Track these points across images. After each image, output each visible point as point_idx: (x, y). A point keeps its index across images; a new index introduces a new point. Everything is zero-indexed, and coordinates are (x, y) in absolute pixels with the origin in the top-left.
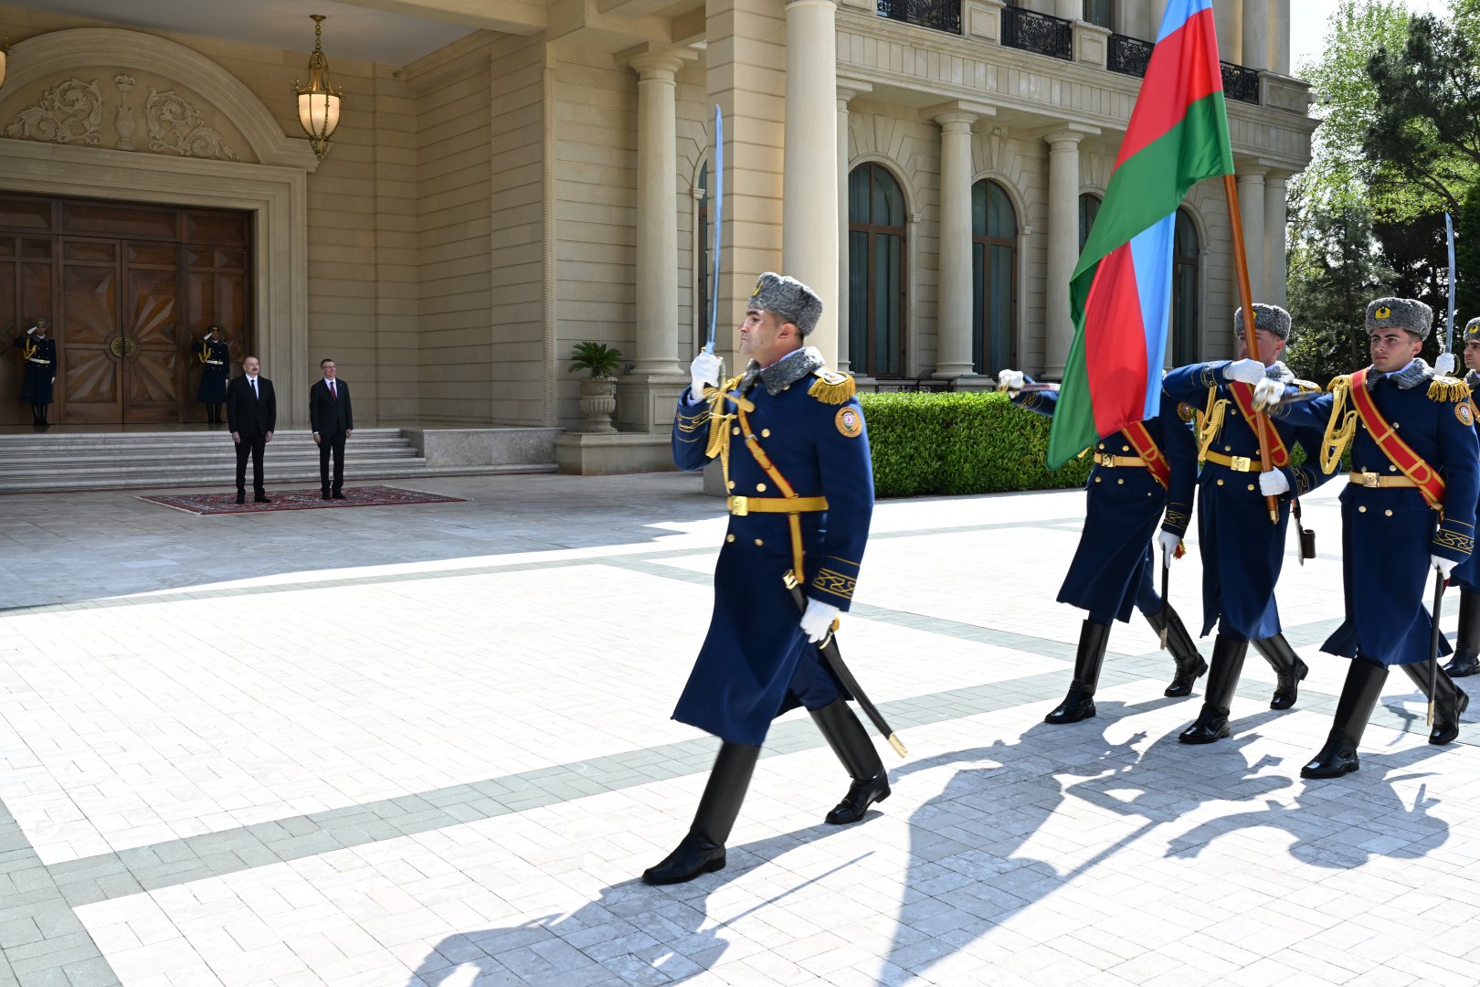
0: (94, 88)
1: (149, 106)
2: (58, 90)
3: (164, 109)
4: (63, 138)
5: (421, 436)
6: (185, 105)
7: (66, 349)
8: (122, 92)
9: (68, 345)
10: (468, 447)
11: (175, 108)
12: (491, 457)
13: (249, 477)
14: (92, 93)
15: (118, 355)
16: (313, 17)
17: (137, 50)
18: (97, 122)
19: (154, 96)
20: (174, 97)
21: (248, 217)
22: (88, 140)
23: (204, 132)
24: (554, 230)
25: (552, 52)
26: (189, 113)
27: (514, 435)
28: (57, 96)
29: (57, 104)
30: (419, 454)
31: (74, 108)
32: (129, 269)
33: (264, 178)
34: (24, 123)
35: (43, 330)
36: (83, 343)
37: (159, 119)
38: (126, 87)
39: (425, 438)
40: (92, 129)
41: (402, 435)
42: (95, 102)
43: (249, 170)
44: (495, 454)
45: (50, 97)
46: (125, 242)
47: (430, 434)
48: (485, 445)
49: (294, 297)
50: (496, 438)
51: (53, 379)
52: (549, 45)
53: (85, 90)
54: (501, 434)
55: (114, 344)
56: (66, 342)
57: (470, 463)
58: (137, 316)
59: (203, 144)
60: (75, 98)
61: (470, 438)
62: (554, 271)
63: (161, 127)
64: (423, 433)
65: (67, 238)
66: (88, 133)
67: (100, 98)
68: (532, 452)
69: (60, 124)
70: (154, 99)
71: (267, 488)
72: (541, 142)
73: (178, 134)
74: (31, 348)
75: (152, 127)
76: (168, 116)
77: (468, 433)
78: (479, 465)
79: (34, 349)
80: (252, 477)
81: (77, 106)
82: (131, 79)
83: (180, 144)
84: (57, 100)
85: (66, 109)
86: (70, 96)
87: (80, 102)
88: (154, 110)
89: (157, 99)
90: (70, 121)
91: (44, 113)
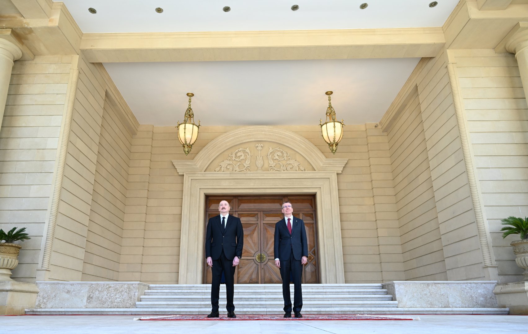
0: (248, 150)
1: (269, 155)
2: (234, 153)
3: (275, 155)
4: (236, 171)
5: (393, 285)
6: (283, 152)
8: (258, 150)
10: (429, 294)
11: (279, 154)
12: (448, 302)
14: (247, 152)
15: (259, 261)
16: (327, 93)
17: (263, 133)
18: (249, 163)
19: (271, 150)
20: (279, 150)
21: (314, 196)
22: (245, 170)
23: (291, 162)
24: (470, 150)
25: (451, 54)
26: (285, 155)
27: (464, 286)
28: (234, 155)
29: (234, 158)
30: (393, 299)
31: (240, 159)
32: (263, 223)
33: (317, 177)
34: (221, 167)
36: (245, 256)
37: (273, 159)
38: (259, 148)
39: (396, 287)
40: (247, 166)
41: (383, 287)
42: (248, 156)
43: (310, 174)
44: (451, 300)
45: (231, 156)
46: (262, 212)
47: (399, 284)
48: (442, 293)
49: (334, 230)
50: (450, 288)
52: (448, 51)
53: (244, 152)
54: (453, 285)
55: (257, 257)
57: (432, 305)
58: (267, 244)
59: (291, 167)
60: (240, 155)
61: (430, 287)
62: (475, 175)
63: (274, 162)
64: (394, 283)
65: (239, 212)
66: (245, 168)
67: (250, 155)
68: (482, 299)
69: (234, 165)
70: (271, 151)
72: (453, 104)
73: (281, 164)
75: (270, 163)
76: (277, 157)
77: (428, 284)
78: (439, 307)
81: (241, 158)
82: (262, 145)
83: (281, 168)
84: (234, 157)
85: (237, 159)
86: (239, 154)
87: (242, 156)
88: (271, 155)
89: (272, 151)
90: (238, 164)
91: (229, 162)
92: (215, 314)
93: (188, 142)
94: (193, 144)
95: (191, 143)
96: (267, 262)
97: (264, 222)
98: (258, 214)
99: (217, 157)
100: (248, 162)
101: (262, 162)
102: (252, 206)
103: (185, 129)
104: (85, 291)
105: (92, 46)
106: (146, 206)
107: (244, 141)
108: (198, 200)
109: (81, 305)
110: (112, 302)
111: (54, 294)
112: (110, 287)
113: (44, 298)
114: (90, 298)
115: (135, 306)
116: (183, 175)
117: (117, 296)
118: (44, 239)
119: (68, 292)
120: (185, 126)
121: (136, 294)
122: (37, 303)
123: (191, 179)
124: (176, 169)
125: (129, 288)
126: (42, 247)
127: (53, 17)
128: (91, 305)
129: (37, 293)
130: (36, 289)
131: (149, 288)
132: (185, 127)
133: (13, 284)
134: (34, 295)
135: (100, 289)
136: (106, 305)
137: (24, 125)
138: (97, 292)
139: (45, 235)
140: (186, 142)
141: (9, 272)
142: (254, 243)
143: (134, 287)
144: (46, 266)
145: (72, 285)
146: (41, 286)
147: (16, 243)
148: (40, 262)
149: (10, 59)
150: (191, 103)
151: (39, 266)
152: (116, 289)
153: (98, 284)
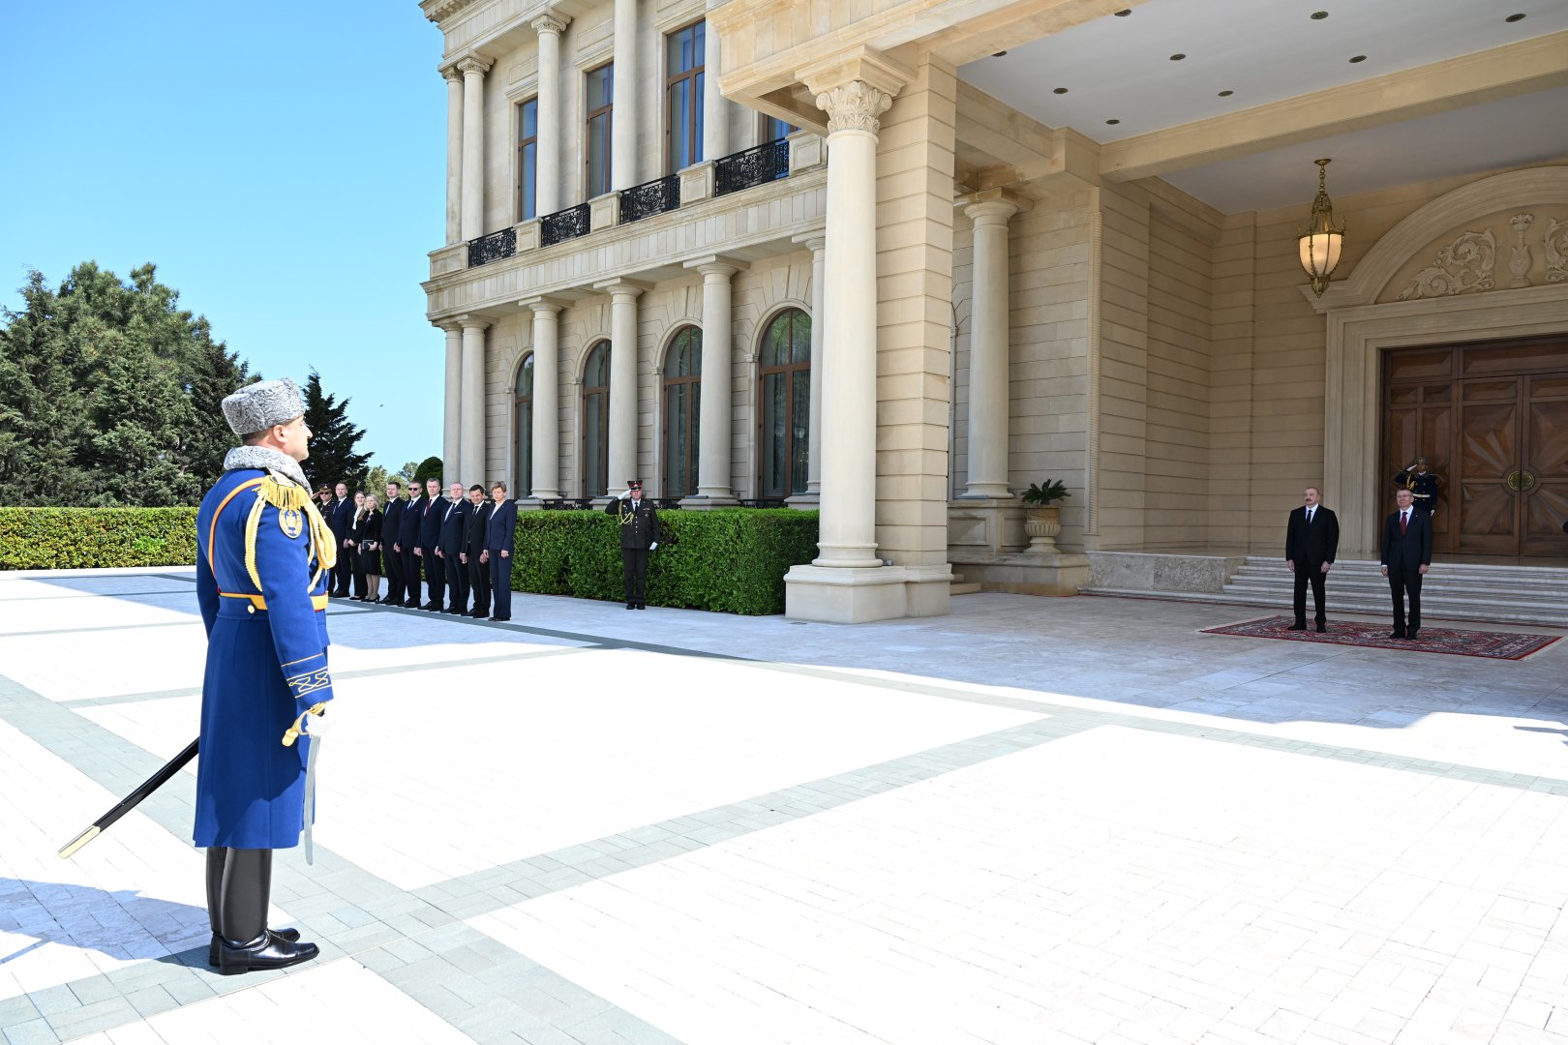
0: (1487, 236)
1: (1547, 239)
2: (1450, 248)
4: (1454, 290)
7: (1462, 484)
8: (1517, 232)
9: (1465, 481)
13: (1310, 603)
14: (1486, 241)
15: (1515, 488)
17: (1532, 186)
18: (1490, 266)
19: (1553, 227)
22: (1479, 287)
28: (1450, 253)
29: (1450, 260)
31: (1466, 260)
34: (1418, 285)
35: (1423, 467)
37: (1558, 250)
38: (1520, 226)
40: (1484, 275)
42: (1487, 250)
45: (1443, 256)
46: (1527, 378)
51: (1433, 511)
53: (1477, 240)
55: (1510, 478)
56: (1462, 477)
60: (1467, 251)
63: (1560, 256)
65: (1466, 382)
66: (1479, 280)
67: (1493, 247)
69: (1451, 278)
70: (1554, 229)
71: (1329, 617)
74: (1410, 483)
75: (1549, 259)
79: (1412, 484)
80: (1313, 604)
81: (1469, 258)
82: (1527, 216)
84: (1449, 257)
85: (1457, 263)
86: (1462, 249)
87: (1472, 253)
88: (1553, 241)
89: (1557, 228)
90: (1462, 273)
91: (1436, 272)
92: (1300, 624)
93: (1320, 271)
94: (1332, 272)
95: (1327, 272)
96: (1538, 489)
97: (1533, 400)
98: (1515, 382)
99: (1407, 262)
100: (1487, 266)
101: (1527, 262)
102: (1501, 364)
103: (1311, 246)
104: (1149, 567)
105: (1118, 165)
106: (1249, 386)
107: (1478, 215)
108: (1362, 365)
109: (1146, 584)
110: (1189, 584)
111: (1110, 568)
112: (1184, 563)
113: (1098, 573)
114: (1157, 576)
115: (1221, 591)
116: (1325, 314)
117: (1195, 576)
118: (1086, 492)
119: (1128, 567)
120: (1311, 239)
121: (1223, 574)
122: (1090, 579)
123: (1345, 323)
124: (1310, 303)
125: (1211, 565)
126: (1086, 503)
127: (1056, 157)
128: (1159, 586)
129: (1089, 566)
130: (1088, 562)
131: (1246, 563)
132: (1311, 242)
133: (1061, 559)
134: (1086, 569)
135: (1170, 565)
136: (1180, 587)
137: (1036, 322)
138: (1167, 569)
139: (1087, 485)
140: (1315, 272)
141: (1052, 541)
142: (1506, 451)
143: (1219, 565)
144: (1094, 530)
145: (1132, 557)
146: (1092, 557)
147: (1053, 502)
148: (1086, 522)
149: (1002, 227)
150: (1325, 181)
151: (1086, 529)
152: (1193, 566)
153: (1167, 558)
